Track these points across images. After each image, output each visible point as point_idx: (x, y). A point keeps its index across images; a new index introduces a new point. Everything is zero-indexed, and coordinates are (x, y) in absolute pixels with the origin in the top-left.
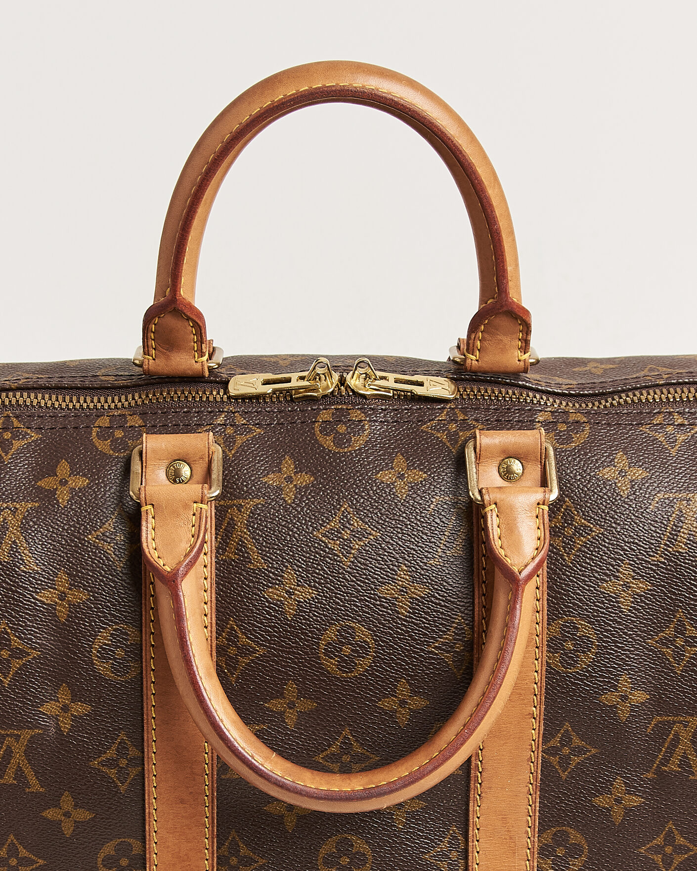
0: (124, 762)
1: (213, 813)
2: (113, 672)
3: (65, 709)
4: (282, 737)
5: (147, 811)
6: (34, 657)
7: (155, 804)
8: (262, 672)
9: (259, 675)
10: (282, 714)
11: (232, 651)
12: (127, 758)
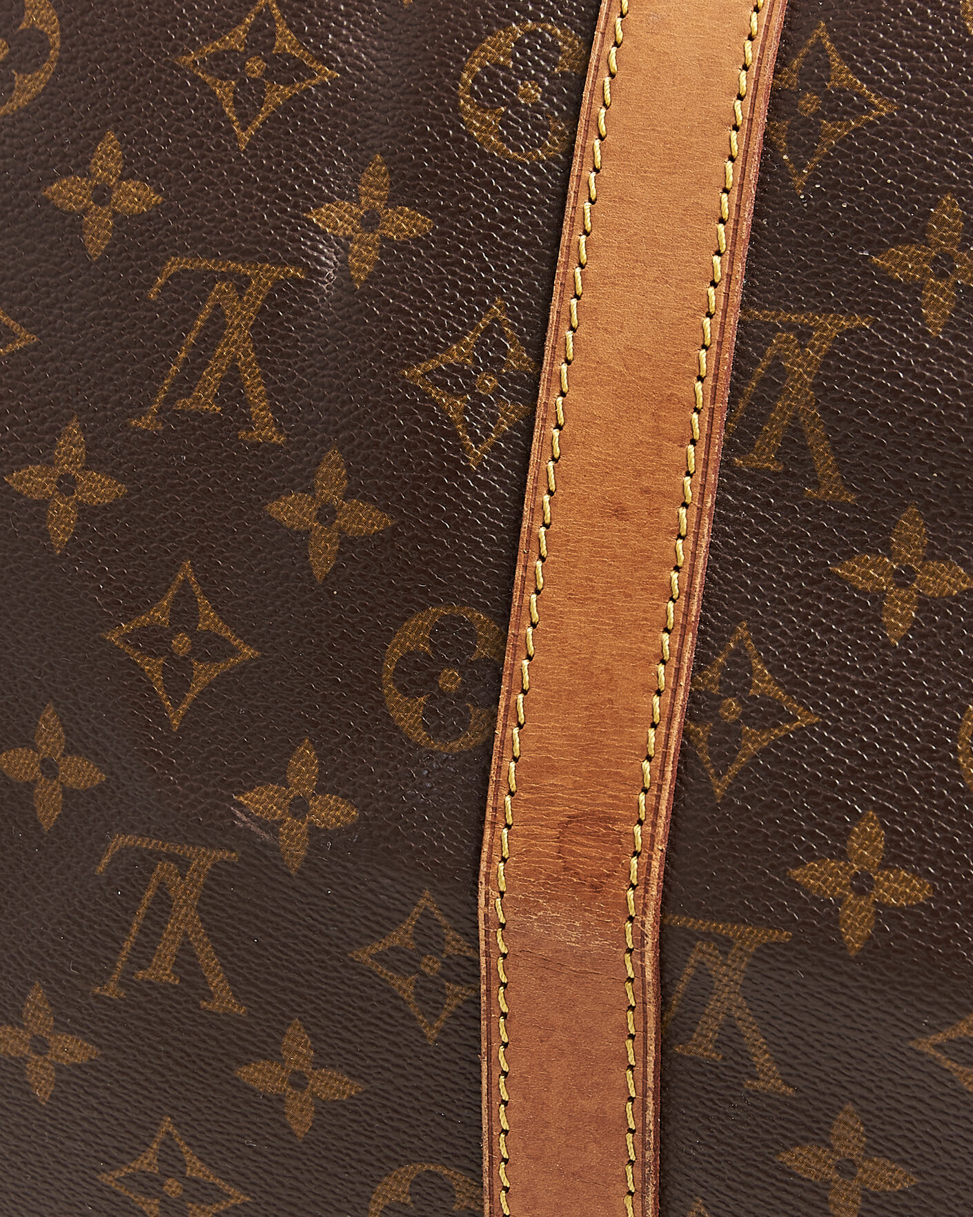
0: (490, 383)
1: (695, 556)
2: (504, 139)
3: (370, 221)
4: (908, 356)
5: (525, 524)
6: (324, 85)
7: (547, 508)
8: (878, 165)
9: (869, 173)
10: (914, 289)
11: (809, 103)
12: (498, 375)
